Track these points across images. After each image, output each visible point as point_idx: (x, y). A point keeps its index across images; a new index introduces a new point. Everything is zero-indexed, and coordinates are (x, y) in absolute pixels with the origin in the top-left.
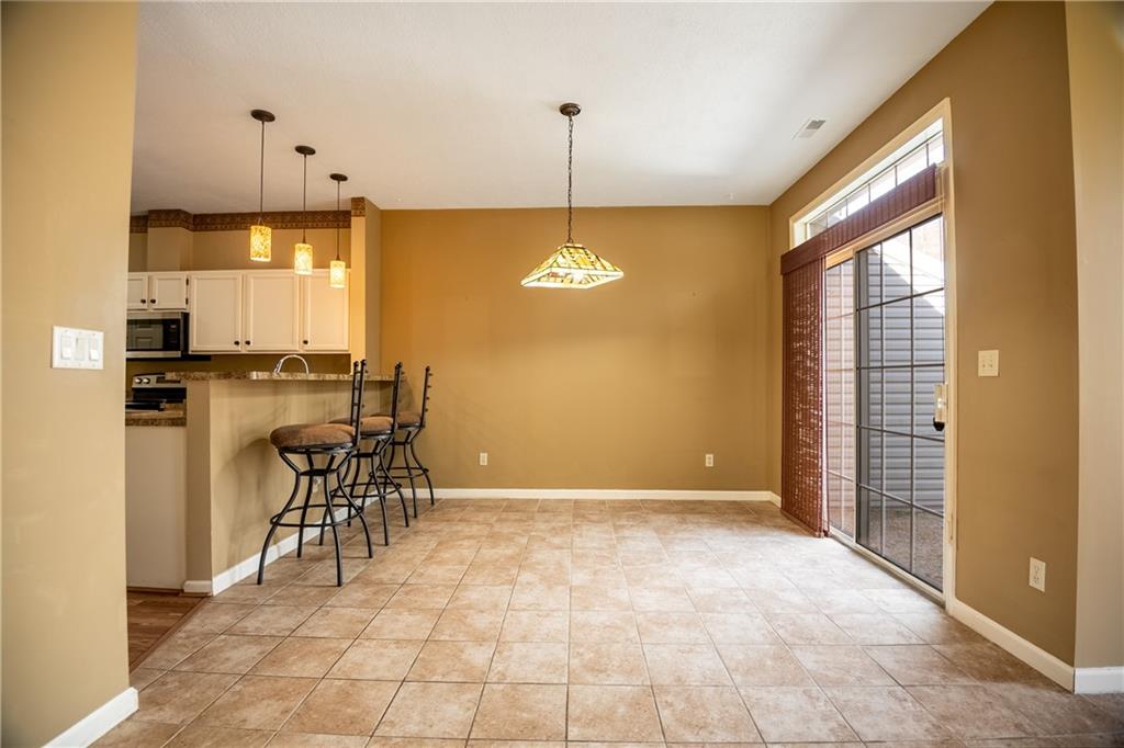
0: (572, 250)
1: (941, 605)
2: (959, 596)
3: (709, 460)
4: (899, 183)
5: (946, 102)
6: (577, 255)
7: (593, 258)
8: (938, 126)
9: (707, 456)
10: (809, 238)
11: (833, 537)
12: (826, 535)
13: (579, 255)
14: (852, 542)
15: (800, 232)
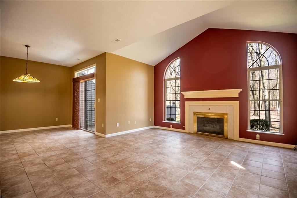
0: (28, 76)
1: (94, 134)
2: (96, 132)
3: (57, 119)
4: (92, 73)
5: (96, 64)
6: (29, 77)
7: (33, 78)
8: (95, 66)
9: (56, 118)
10: (78, 76)
11: (81, 129)
12: (80, 129)
13: (30, 77)
14: (84, 129)
15: (77, 75)
